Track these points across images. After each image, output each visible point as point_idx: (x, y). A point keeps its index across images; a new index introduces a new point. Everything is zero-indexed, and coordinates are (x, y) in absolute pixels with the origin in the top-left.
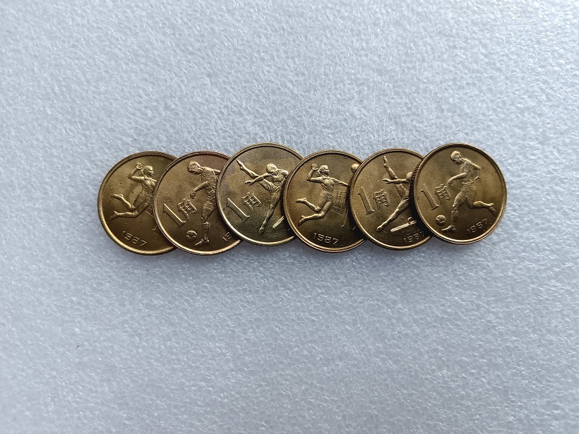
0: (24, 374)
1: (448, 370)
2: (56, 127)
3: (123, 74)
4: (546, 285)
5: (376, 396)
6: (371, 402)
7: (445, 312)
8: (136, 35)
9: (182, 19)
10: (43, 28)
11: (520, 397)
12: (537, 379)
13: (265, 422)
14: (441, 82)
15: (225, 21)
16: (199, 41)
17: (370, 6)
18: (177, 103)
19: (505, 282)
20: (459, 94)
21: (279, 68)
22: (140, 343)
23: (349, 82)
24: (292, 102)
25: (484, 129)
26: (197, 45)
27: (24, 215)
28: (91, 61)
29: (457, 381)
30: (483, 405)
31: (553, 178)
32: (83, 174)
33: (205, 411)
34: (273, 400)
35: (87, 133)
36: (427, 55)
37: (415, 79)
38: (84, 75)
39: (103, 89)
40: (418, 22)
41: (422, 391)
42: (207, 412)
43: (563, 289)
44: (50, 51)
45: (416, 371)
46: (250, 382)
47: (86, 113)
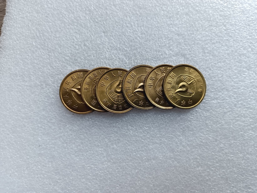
0: (15, 156)
1: (202, 167)
2: (37, 51)
3: (67, 30)
4: (247, 132)
5: (169, 177)
6: (166, 180)
7: (202, 142)
8: (73, 13)
9: (93, 7)
10: (34, 8)
11: (233, 182)
12: (241, 175)
13: (119, 185)
14: (205, 41)
15: (112, 9)
16: (101, 17)
17: (176, 6)
18: (90, 43)
19: (229, 130)
20: (212, 46)
21: (134, 31)
22: (66, 146)
23: (165, 38)
24: (139, 45)
25: (223, 62)
26: (100, 19)
27: (20, 88)
28: (54, 23)
29: (205, 173)
30: (216, 185)
31: (253, 85)
32: (47, 71)
33: (93, 178)
34: (123, 176)
35: (50, 54)
36: (199, 28)
37: (194, 38)
38: (50, 29)
39: (58, 36)
40: (196, 14)
41: (189, 176)
42: (94, 179)
43: (255, 135)
44: (36, 18)
45: (187, 167)
46: (113, 167)
47: (50, 45)
